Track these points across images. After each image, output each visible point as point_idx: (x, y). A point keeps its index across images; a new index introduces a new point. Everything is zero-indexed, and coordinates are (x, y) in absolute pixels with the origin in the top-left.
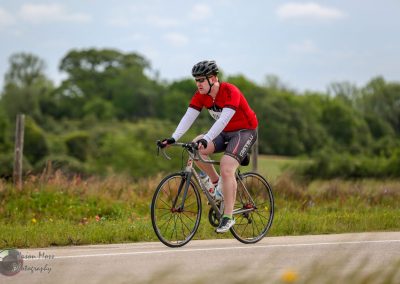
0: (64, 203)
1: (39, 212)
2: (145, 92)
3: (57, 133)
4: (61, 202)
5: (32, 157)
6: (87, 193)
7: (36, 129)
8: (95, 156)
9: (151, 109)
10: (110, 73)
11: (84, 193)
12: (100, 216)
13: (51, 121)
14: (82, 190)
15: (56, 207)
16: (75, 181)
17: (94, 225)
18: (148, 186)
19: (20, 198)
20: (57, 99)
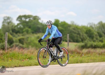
1: (12, 58)
2: (39, 26)
3: (16, 37)
4: (17, 55)
5: (10, 44)
8: (26, 43)
9: (41, 30)
10: (30, 21)
11: (23, 53)
12: (28, 59)
13: (14, 34)
16: (21, 50)
17: (26, 61)
19: (6, 54)
20: (16, 28)
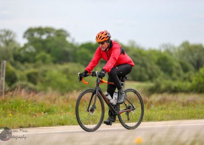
0: (26, 106)
1: (13, 111)
2: (67, 49)
3: (22, 70)
4: (24, 105)
5: (9, 83)
6: (38, 100)
7: (11, 68)
8: (42, 82)
9: (70, 58)
10: (49, 40)
11: (35, 101)
12: (45, 112)
13: (19, 64)
14: (35, 99)
15: (22, 108)
16: (32, 94)
17: (42, 117)
18: (69, 97)
19: (3, 103)
20: (22, 52)
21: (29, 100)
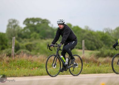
0: (27, 64)
1: (19, 66)
2: (49, 31)
3: (23, 43)
4: (26, 63)
7: (17, 42)
9: (50, 36)
10: (39, 25)
11: (32, 60)
12: (38, 67)
13: (21, 39)
15: (24, 65)
16: (30, 57)
17: (36, 70)
19: (13, 62)
21: (28, 60)
